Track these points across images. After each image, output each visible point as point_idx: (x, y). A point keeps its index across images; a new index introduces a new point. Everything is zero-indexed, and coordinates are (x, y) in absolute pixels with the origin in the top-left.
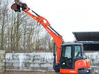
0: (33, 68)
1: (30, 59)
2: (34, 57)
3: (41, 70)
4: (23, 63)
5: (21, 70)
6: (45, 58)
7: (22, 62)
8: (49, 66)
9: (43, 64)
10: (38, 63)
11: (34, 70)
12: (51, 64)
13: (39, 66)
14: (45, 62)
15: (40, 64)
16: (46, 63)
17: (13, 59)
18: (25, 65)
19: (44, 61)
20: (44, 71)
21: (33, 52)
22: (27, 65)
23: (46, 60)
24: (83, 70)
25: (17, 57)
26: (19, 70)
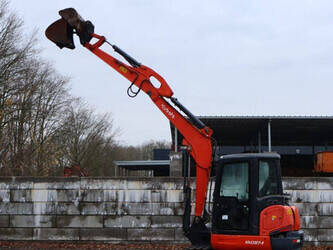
0: (79, 232)
1: (69, 203)
2: (84, 195)
3: (105, 239)
4: (46, 214)
5: (38, 238)
6: (120, 200)
7: (44, 212)
8: (133, 224)
9: (114, 217)
10: (97, 215)
11: (83, 239)
12: (138, 218)
13: (101, 226)
14: (119, 212)
15: (104, 219)
16: (122, 215)
17: (12, 201)
18: (52, 220)
19: (115, 207)
20: (115, 240)
21: (80, 180)
22: (61, 222)
23: (123, 205)
24: (285, 236)
25: (25, 196)
26: (34, 238)
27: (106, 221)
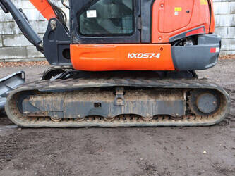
9: (12, 36)
14: (17, 32)
15: (3, 39)
24: (196, 43)
27: (5, 41)
